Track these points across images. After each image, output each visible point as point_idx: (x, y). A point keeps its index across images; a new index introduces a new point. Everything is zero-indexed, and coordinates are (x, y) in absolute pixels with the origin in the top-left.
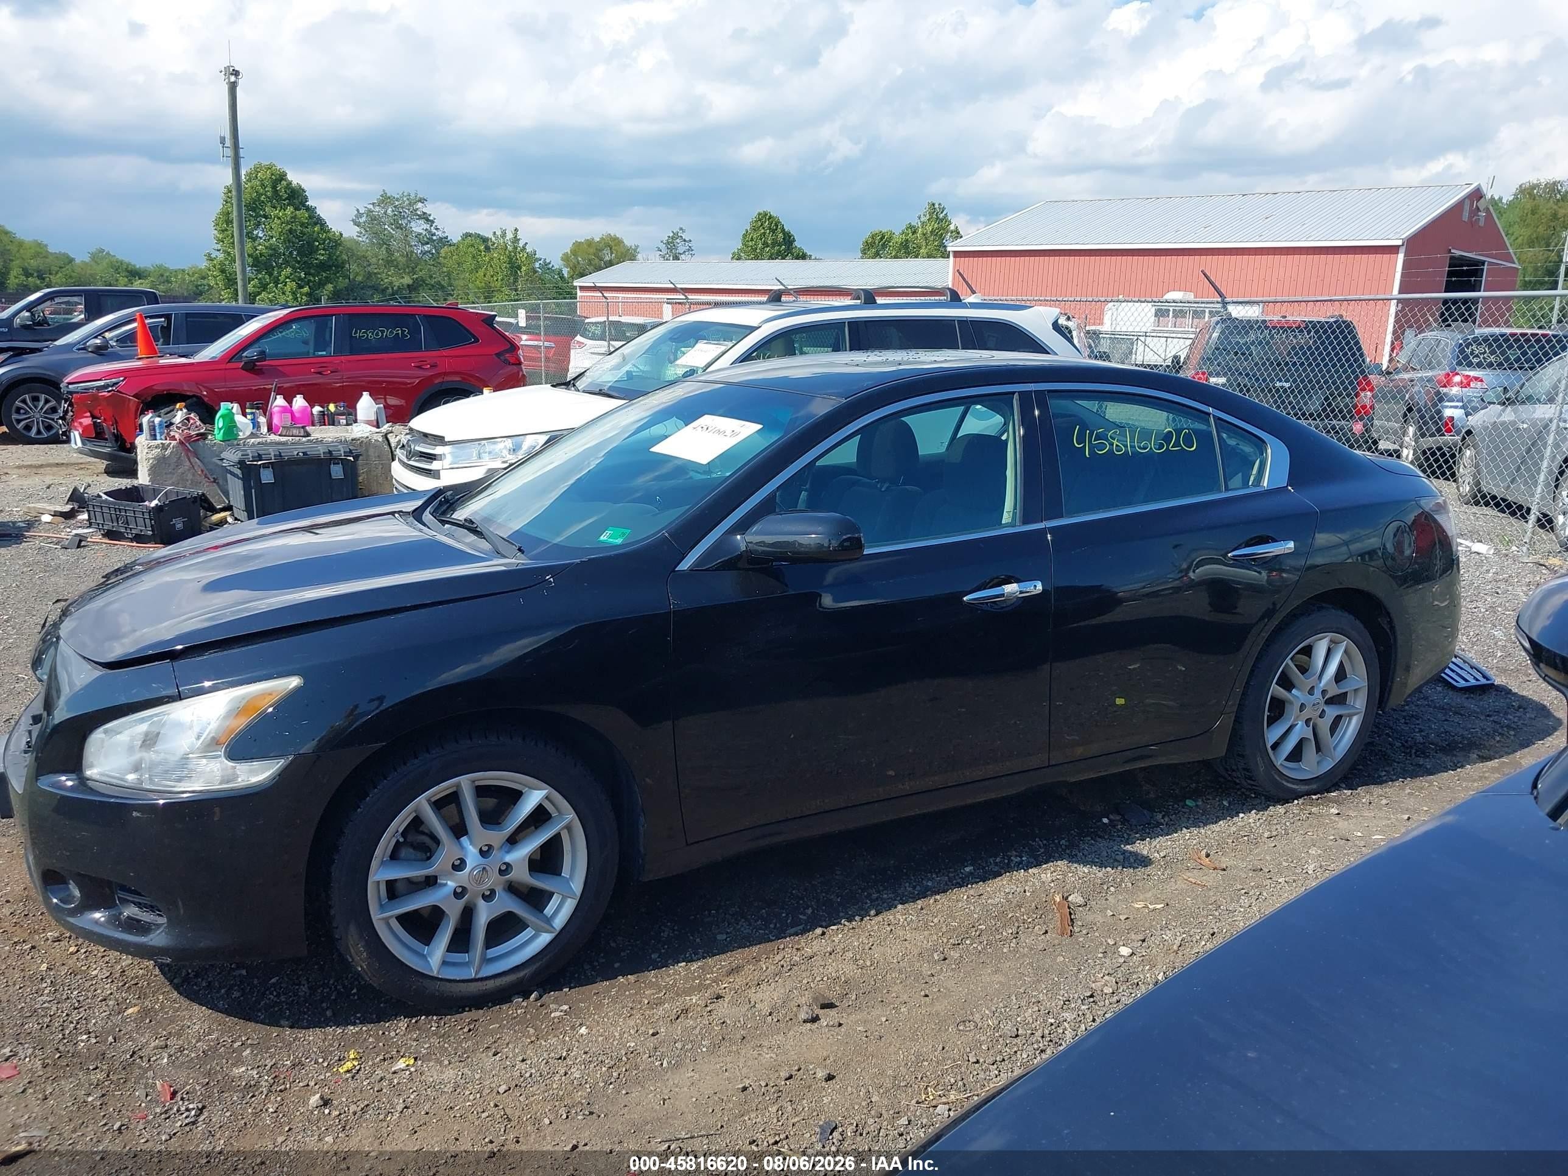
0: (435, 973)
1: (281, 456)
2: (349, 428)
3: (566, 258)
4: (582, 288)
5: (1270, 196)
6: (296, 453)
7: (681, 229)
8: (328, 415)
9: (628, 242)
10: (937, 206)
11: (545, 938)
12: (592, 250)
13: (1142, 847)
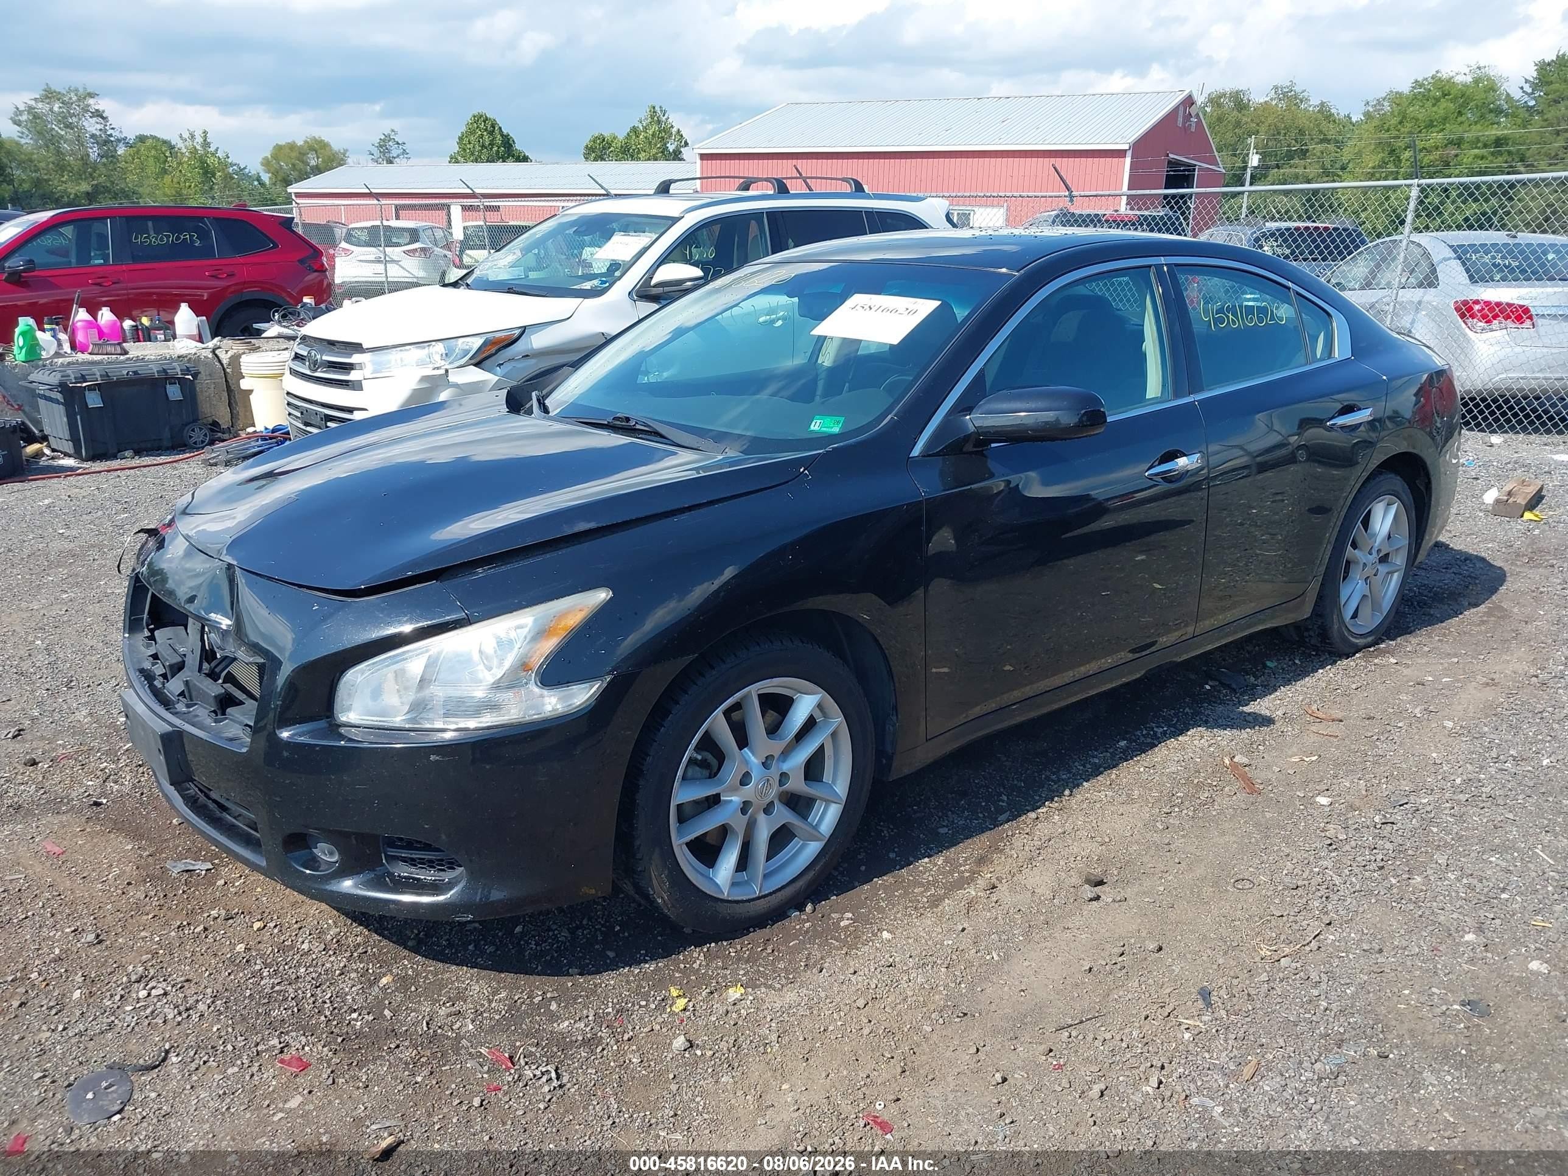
0: (725, 895)
1: (108, 376)
2: (170, 343)
3: (266, 163)
4: (299, 195)
5: (1003, 101)
6: (125, 372)
7: (393, 131)
8: (142, 330)
9: (336, 146)
10: (657, 109)
11: (813, 848)
12: (294, 154)
13: (1261, 706)
